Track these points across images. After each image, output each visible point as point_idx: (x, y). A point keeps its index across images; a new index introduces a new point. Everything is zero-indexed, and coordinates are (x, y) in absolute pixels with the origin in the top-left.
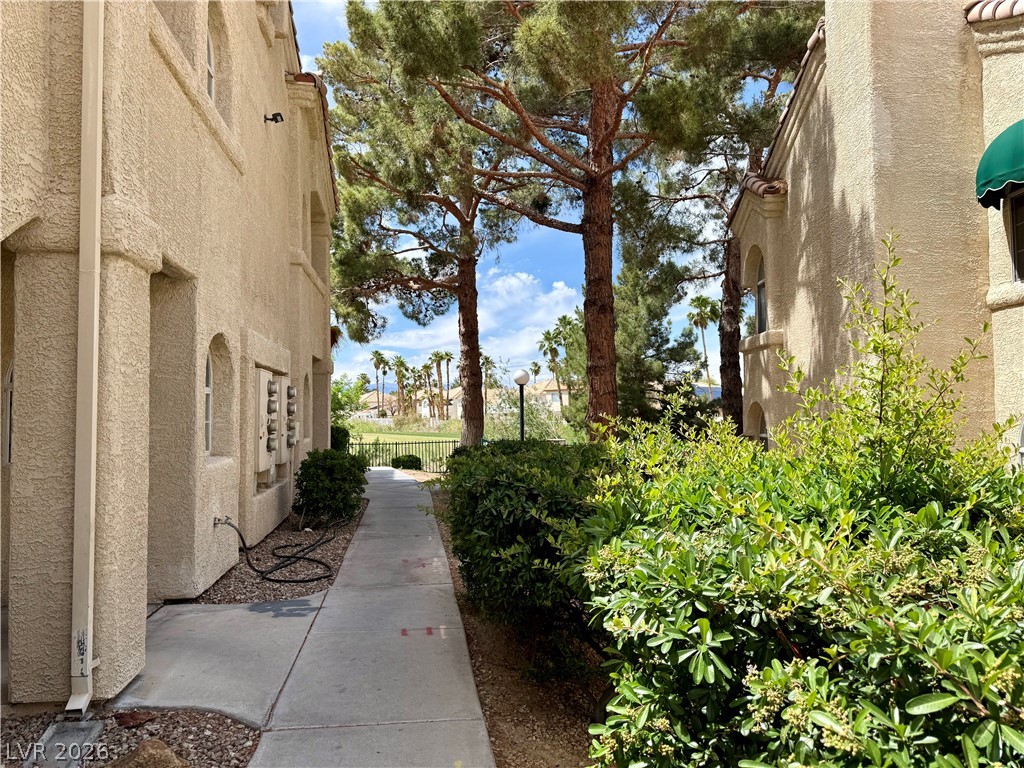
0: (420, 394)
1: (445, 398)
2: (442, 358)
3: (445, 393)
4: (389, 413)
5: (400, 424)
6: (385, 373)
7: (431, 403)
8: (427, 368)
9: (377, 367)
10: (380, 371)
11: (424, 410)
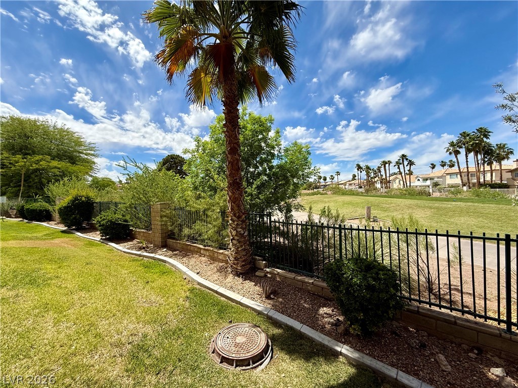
0: (376, 179)
1: (388, 180)
2: (386, 163)
3: (388, 178)
4: (363, 187)
5: (367, 191)
6: (361, 172)
7: (381, 182)
8: (379, 168)
9: (358, 170)
10: (359, 172)
11: (378, 186)
